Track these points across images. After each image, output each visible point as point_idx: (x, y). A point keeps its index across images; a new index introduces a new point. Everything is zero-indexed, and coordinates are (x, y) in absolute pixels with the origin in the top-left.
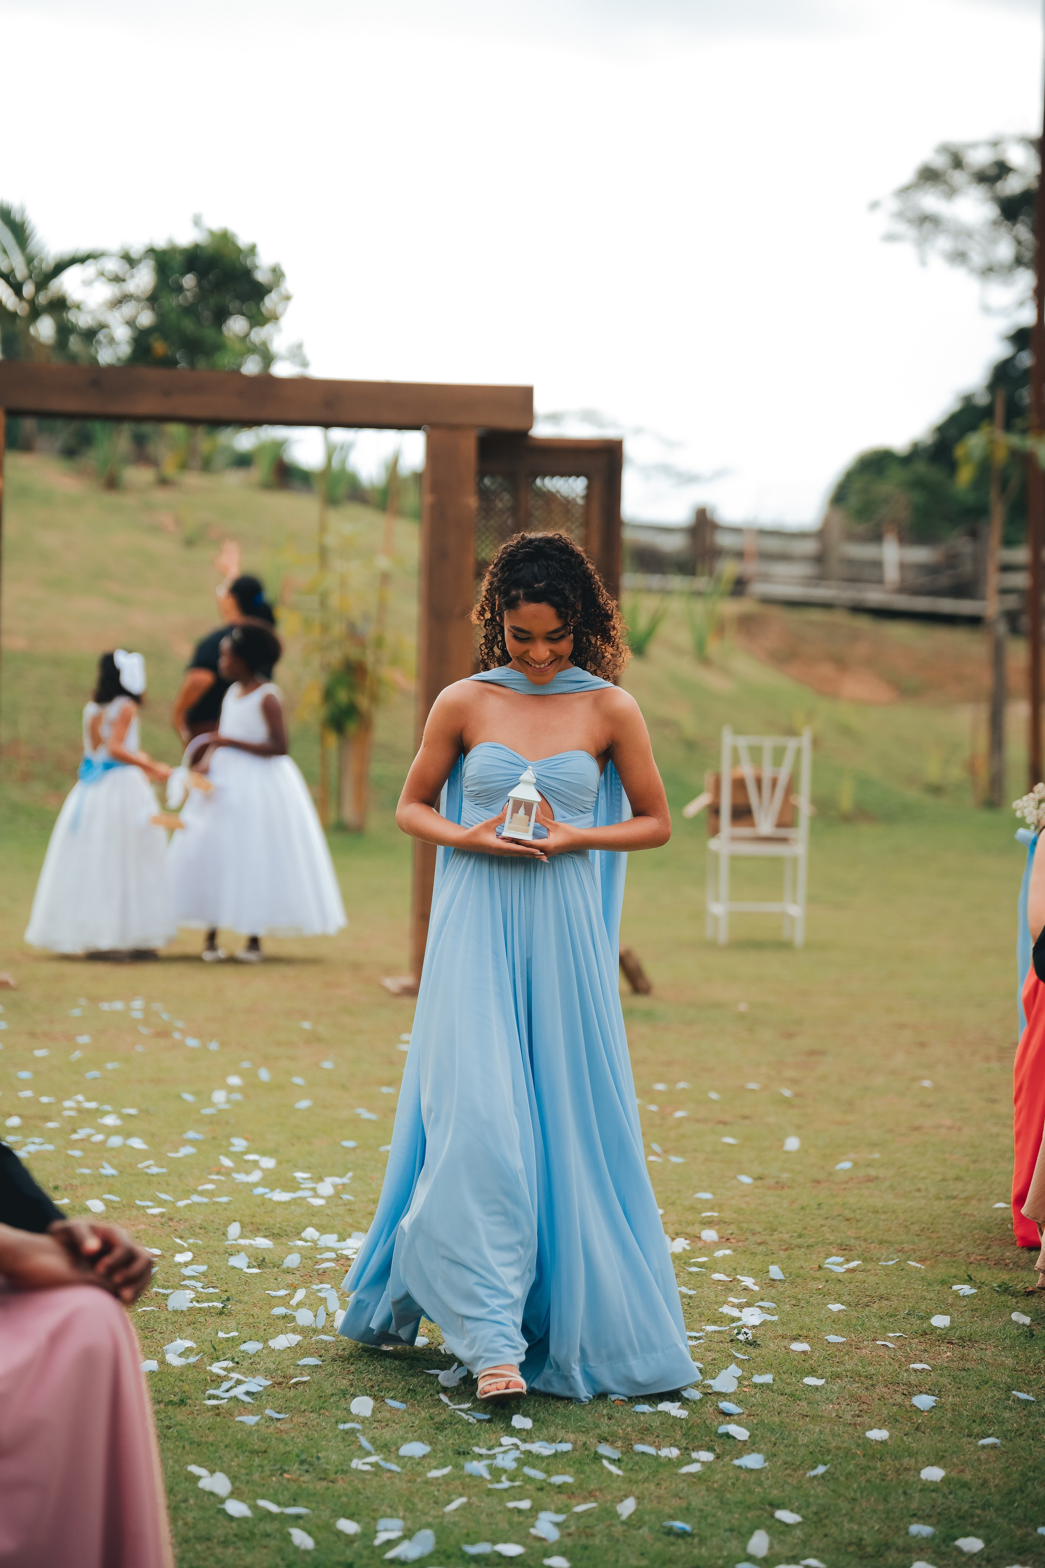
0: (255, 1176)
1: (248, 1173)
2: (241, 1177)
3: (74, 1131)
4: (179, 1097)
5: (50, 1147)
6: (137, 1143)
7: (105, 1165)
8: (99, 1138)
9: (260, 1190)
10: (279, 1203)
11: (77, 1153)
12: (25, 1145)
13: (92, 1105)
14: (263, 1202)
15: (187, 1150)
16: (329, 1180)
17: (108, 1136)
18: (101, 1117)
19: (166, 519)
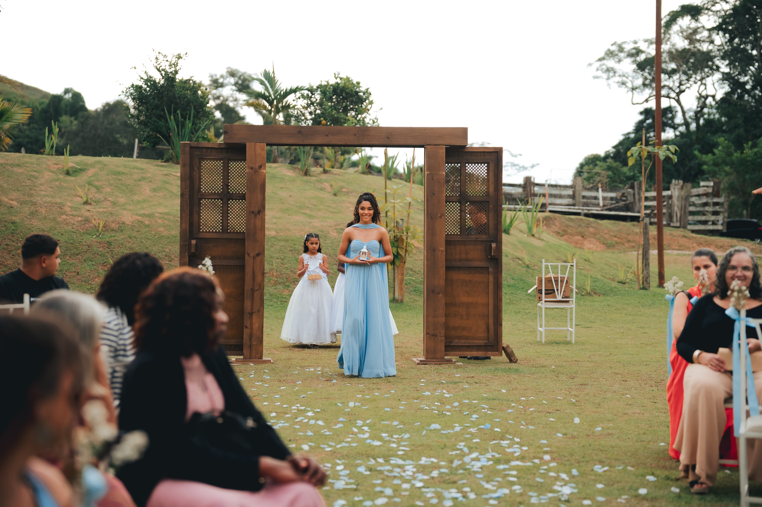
0: (367, 435)
1: (364, 434)
2: (361, 436)
3: (296, 418)
4: (336, 404)
5: (287, 424)
6: (320, 423)
7: (309, 431)
8: (306, 421)
9: (369, 441)
10: (376, 446)
11: (298, 427)
12: (278, 423)
13: (303, 408)
14: (370, 446)
15: (340, 425)
16: (395, 436)
17: (309, 420)
18: (307, 413)
19: (327, 185)
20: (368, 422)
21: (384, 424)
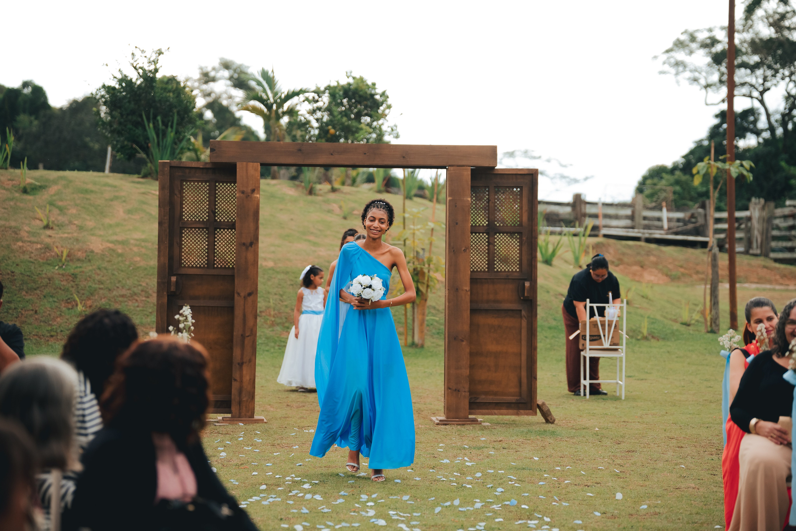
0: (372, 513)
1: (368, 511)
2: (365, 513)
3: (290, 491)
4: (338, 475)
5: (279, 499)
6: (318, 497)
7: (304, 508)
8: (301, 495)
9: (373, 520)
10: (382, 526)
11: (291, 502)
12: (269, 498)
13: (299, 478)
14: (374, 526)
15: (341, 500)
16: (404, 514)
17: (306, 493)
18: (303, 485)
19: (335, 207)
20: (374, 496)
21: (392, 499)
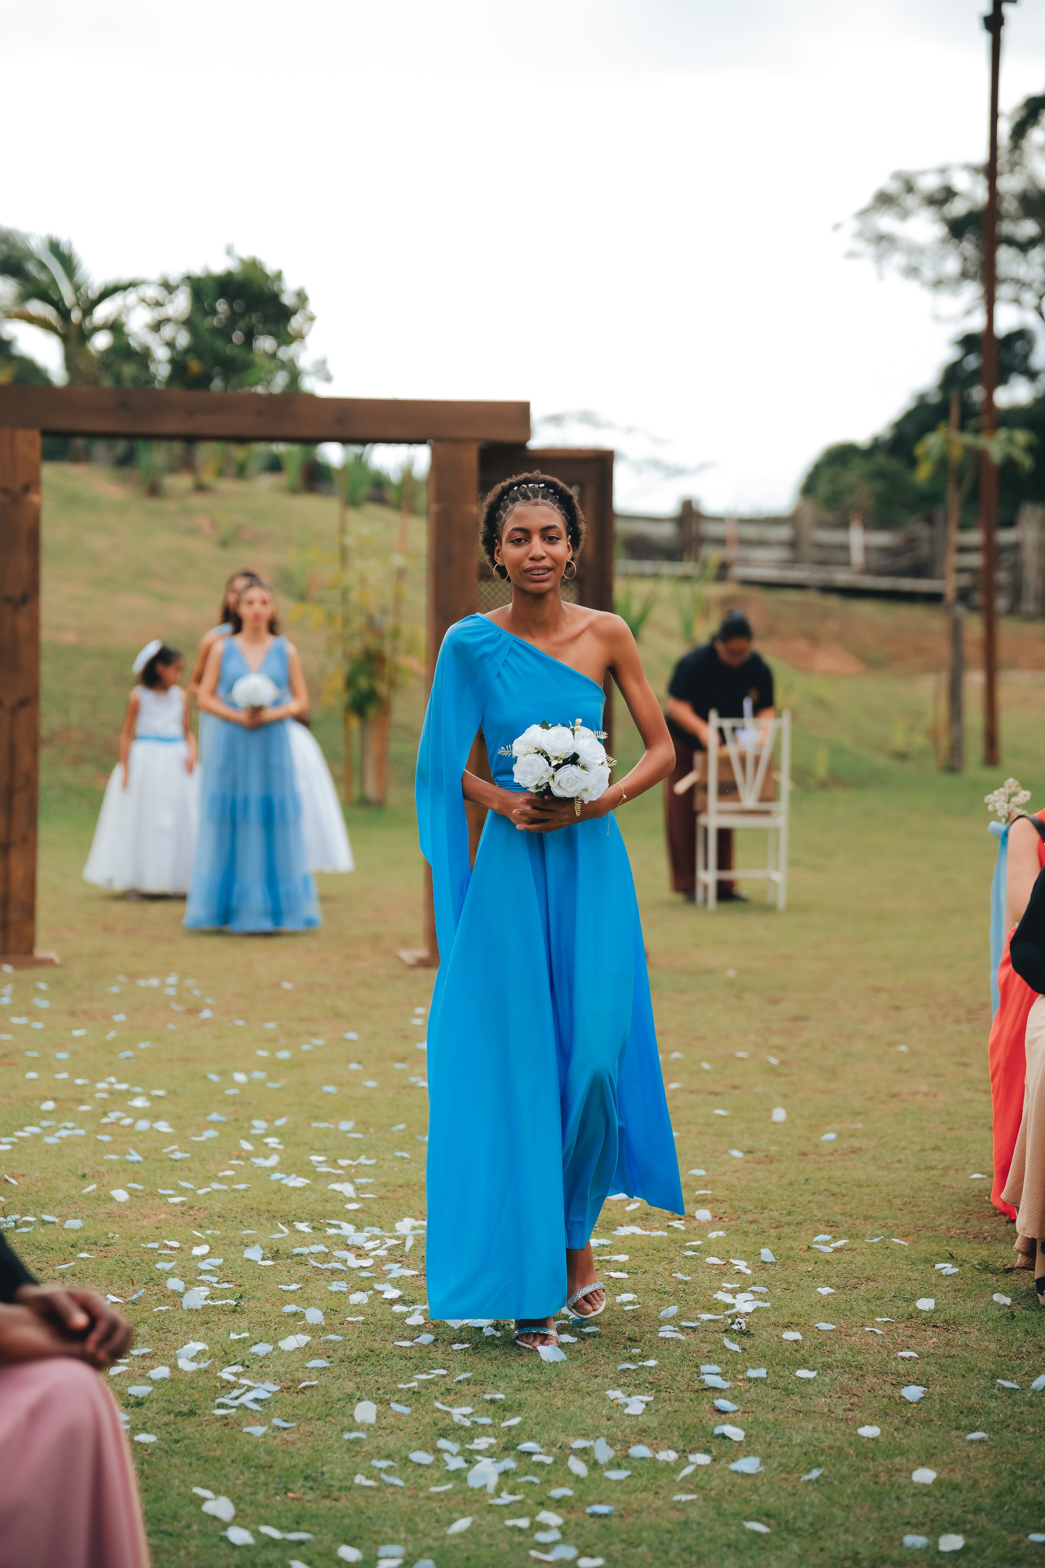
0: (273, 1161)
1: (266, 1157)
2: (260, 1162)
3: (105, 1114)
4: (205, 1077)
5: (81, 1132)
6: (163, 1127)
7: (132, 1151)
8: (128, 1121)
9: (277, 1176)
10: (295, 1190)
11: (106, 1138)
12: (58, 1130)
13: (124, 1087)
14: (280, 1189)
15: (210, 1133)
16: (343, 1162)
17: (137, 1119)
18: (131, 1100)
19: (203, 522)
20: (280, 1122)
21: (318, 1128)
